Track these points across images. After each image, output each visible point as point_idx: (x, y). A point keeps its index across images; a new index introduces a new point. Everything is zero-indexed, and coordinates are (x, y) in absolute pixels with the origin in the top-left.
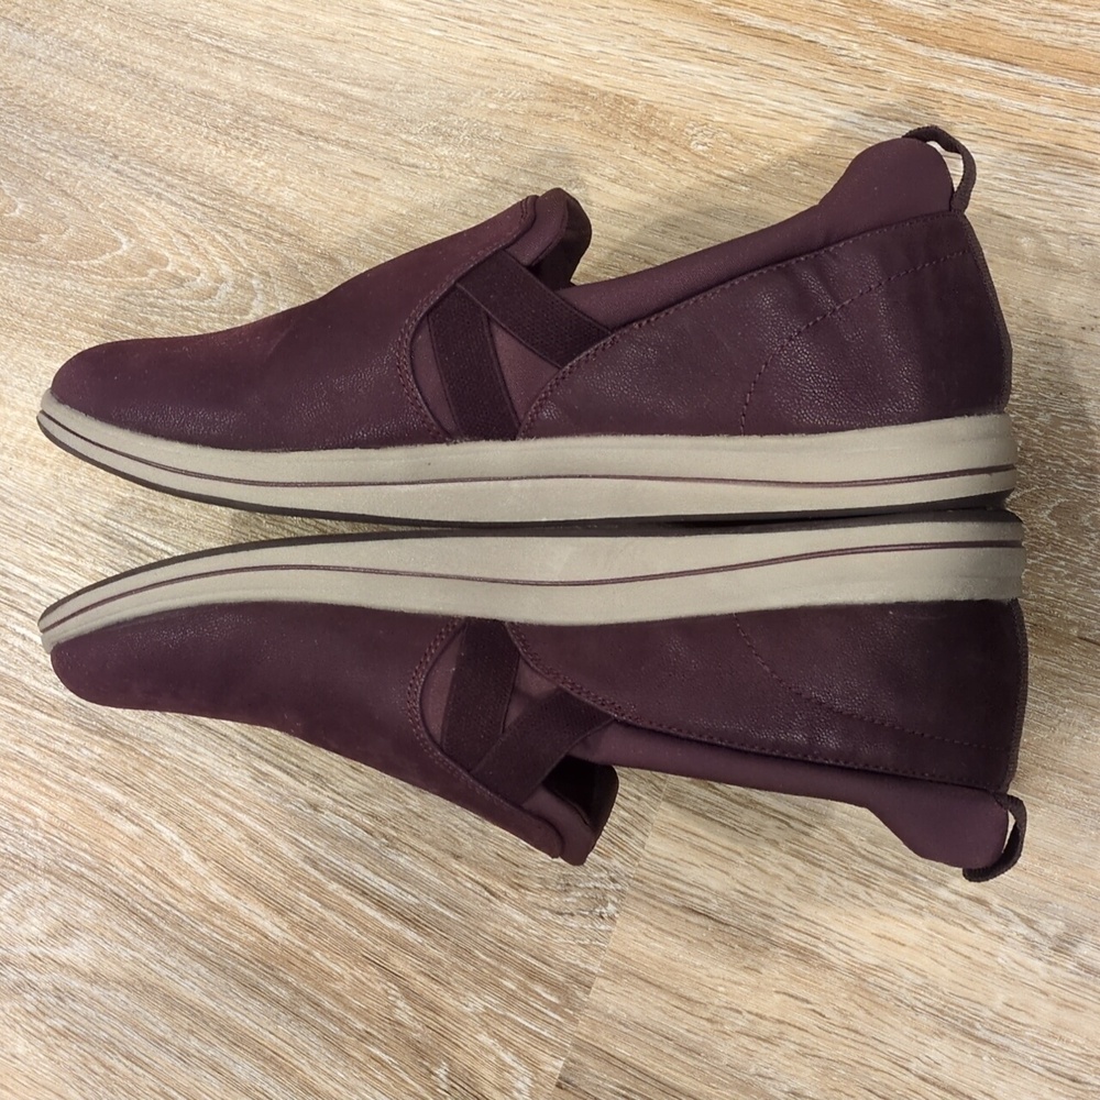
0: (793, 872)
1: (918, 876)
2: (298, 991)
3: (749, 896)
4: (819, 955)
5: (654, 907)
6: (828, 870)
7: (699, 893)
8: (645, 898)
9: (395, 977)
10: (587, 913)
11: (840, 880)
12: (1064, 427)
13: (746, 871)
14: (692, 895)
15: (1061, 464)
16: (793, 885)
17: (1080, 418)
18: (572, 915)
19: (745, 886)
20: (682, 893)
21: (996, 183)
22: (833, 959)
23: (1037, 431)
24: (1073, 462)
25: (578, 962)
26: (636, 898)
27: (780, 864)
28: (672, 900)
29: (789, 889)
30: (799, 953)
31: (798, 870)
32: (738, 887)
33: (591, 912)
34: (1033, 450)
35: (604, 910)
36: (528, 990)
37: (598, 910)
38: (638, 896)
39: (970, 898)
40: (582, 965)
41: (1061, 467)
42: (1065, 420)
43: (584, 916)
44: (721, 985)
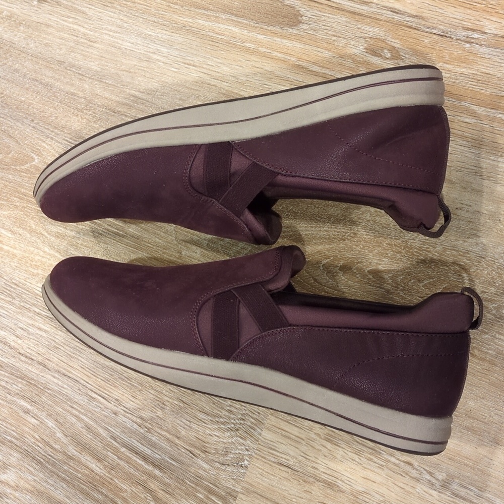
0: (327, 448)
1: (382, 452)
2: (106, 496)
3: (307, 459)
4: (338, 486)
5: (266, 463)
6: (342, 448)
7: (284, 456)
8: (261, 458)
9: (150, 491)
10: (235, 465)
11: (346, 452)
12: (447, 252)
13: (305, 447)
14: (282, 458)
15: (447, 268)
16: (326, 454)
17: (456, 249)
18: (229, 465)
19: (305, 454)
20: (277, 456)
22: (344, 488)
23: (436, 254)
24: (452, 268)
25: (231, 487)
26: (256, 458)
27: (321, 445)
28: (273, 460)
29: (325, 456)
30: (329, 485)
31: (329, 448)
32: (302, 454)
33: (237, 464)
34: (435, 262)
35: (243, 463)
36: (208, 498)
37: (240, 463)
38: (258, 457)
39: (404, 462)
40: (233, 488)
41: (446, 270)
42: (449, 249)
43: (234, 466)
44: (294, 498)
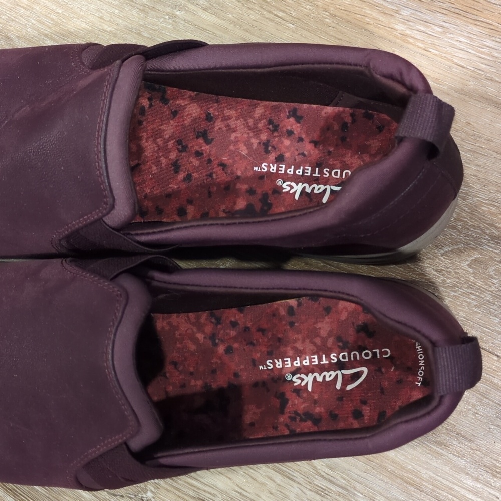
0: (274, 481)
1: (356, 493)
3: (244, 496)
5: (179, 497)
6: (299, 484)
7: (210, 490)
8: (173, 490)
10: (133, 497)
11: (304, 490)
12: (483, 208)
13: (242, 479)
14: (205, 491)
15: (479, 232)
16: (273, 491)
17: (496, 204)
18: (122, 496)
19: (241, 489)
20: (199, 489)
21: (457, 44)
23: (466, 209)
24: (488, 232)
26: (166, 490)
27: (266, 476)
28: (191, 493)
29: (271, 494)
31: (278, 482)
32: (237, 489)
33: (135, 496)
34: (463, 221)
35: (144, 496)
37: (140, 496)
38: (169, 488)
41: (479, 234)
42: (485, 204)
43: (131, 498)
